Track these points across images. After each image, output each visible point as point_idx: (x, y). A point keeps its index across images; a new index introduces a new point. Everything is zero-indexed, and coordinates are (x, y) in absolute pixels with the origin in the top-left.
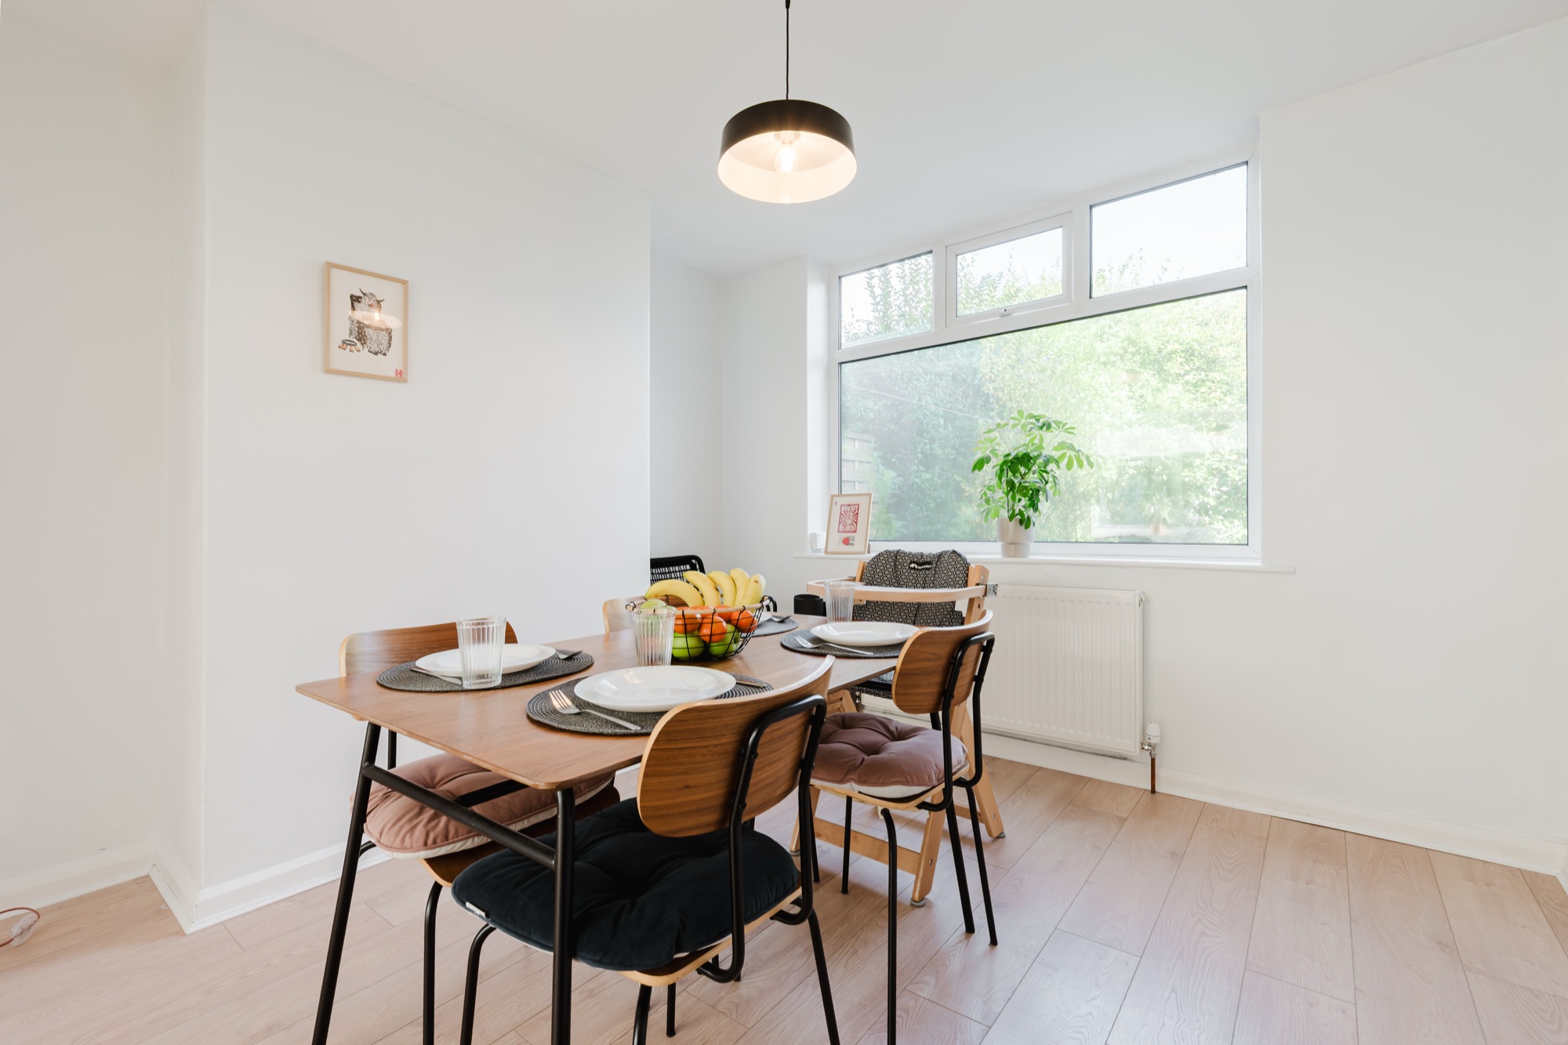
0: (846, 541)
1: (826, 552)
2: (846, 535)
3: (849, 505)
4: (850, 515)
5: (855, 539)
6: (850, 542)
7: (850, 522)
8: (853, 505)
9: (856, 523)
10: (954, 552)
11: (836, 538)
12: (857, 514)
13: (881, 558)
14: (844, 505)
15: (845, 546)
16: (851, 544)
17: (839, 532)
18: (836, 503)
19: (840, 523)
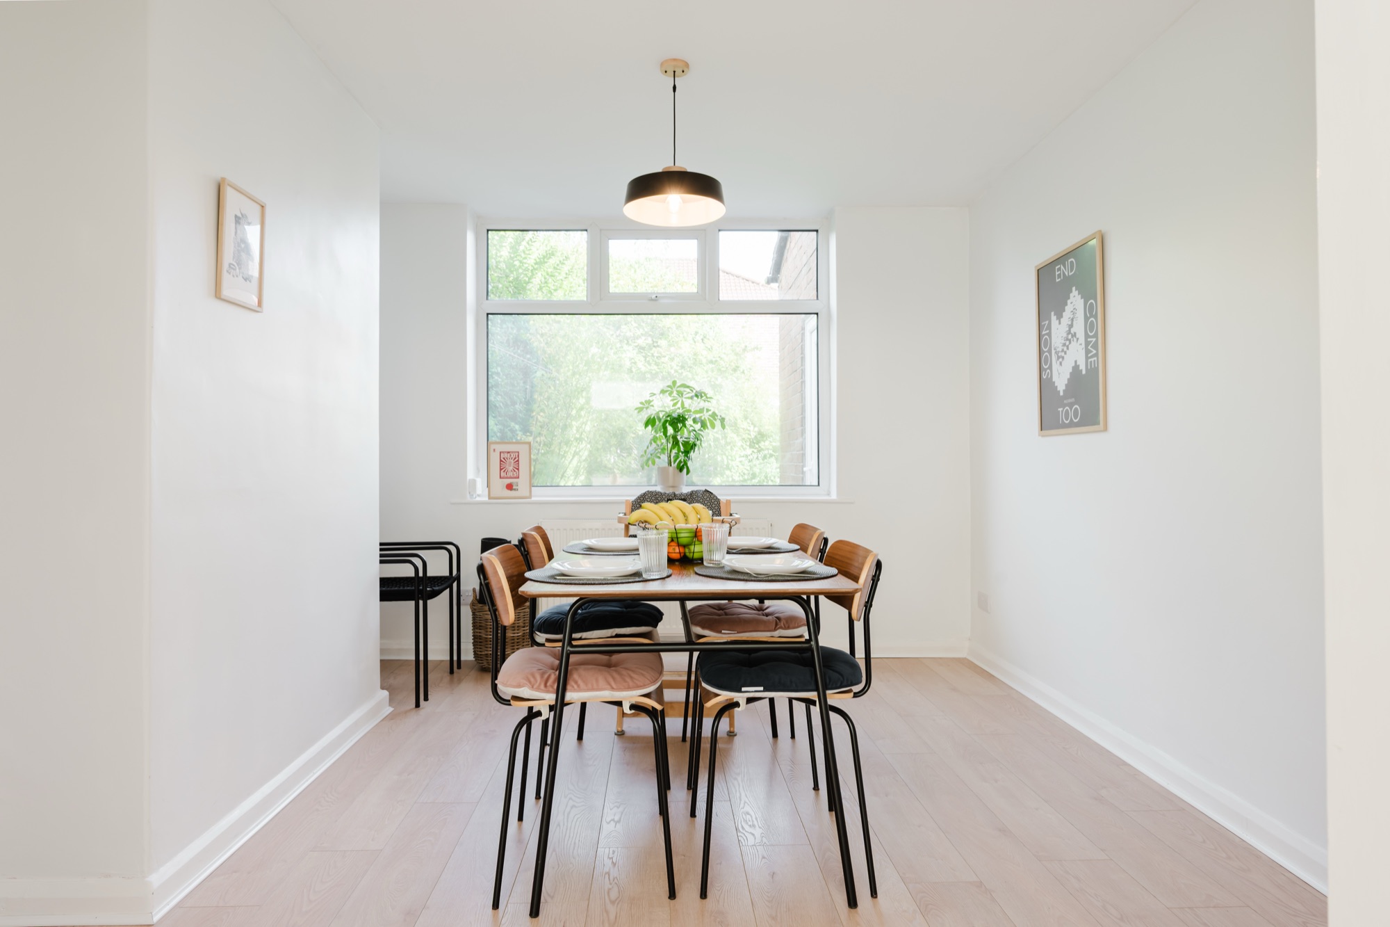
0: (510, 487)
1: (489, 498)
2: (509, 481)
3: (509, 452)
4: (511, 462)
5: (519, 485)
6: (514, 487)
7: (511, 468)
8: (513, 452)
9: (518, 469)
10: (706, 491)
11: (499, 485)
12: (518, 461)
13: (647, 497)
14: (503, 452)
15: (509, 491)
16: (515, 490)
17: (500, 478)
18: (494, 450)
19: (501, 469)
